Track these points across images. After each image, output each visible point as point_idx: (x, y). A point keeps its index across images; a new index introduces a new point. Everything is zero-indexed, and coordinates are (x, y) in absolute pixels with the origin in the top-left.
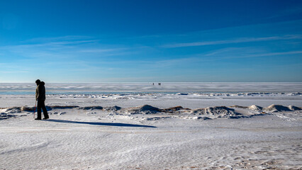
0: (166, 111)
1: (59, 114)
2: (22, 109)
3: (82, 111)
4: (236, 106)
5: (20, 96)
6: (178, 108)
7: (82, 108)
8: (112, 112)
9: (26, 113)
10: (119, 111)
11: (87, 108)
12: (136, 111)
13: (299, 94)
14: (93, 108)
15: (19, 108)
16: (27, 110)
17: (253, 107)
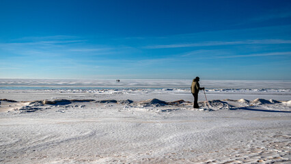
0: (172, 104)
1: (80, 107)
2: (44, 102)
3: (99, 104)
4: (228, 100)
6: (181, 102)
7: (98, 102)
8: (126, 105)
9: (49, 106)
10: (132, 104)
11: (104, 102)
12: (147, 104)
13: (263, 90)
14: (108, 101)
15: (41, 102)
16: (49, 103)
17: (242, 100)
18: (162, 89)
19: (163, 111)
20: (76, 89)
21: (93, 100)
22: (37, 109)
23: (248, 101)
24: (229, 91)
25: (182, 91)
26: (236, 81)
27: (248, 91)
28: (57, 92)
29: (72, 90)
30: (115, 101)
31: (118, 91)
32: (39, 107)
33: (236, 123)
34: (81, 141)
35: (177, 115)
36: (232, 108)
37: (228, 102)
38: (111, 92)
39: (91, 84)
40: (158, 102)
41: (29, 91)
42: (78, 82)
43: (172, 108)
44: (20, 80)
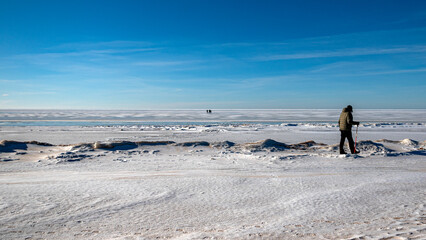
0: (297, 147)
1: (150, 153)
2: (95, 146)
3: (181, 148)
4: (384, 141)
5: (59, 128)
6: (310, 144)
7: (180, 144)
8: (223, 150)
9: (102, 152)
10: (232, 148)
11: (188, 145)
12: (257, 147)
14: (196, 144)
15: (90, 145)
16: (103, 147)
17: (406, 141)
18: (280, 123)
19: (282, 159)
20: (144, 125)
21: (171, 142)
22: (84, 156)
23: (416, 143)
24: (387, 127)
25: (312, 127)
26: (397, 111)
27: (415, 126)
28: (117, 130)
29: (139, 126)
30: (206, 144)
31: (212, 128)
32: (88, 153)
33: (397, 177)
34: (152, 207)
35: (303, 165)
36: (391, 154)
37: (385, 144)
38: (200, 129)
39: (168, 118)
40: (273, 145)
41: (72, 128)
42: (149, 114)
43: (296, 153)
44: (58, 111)
